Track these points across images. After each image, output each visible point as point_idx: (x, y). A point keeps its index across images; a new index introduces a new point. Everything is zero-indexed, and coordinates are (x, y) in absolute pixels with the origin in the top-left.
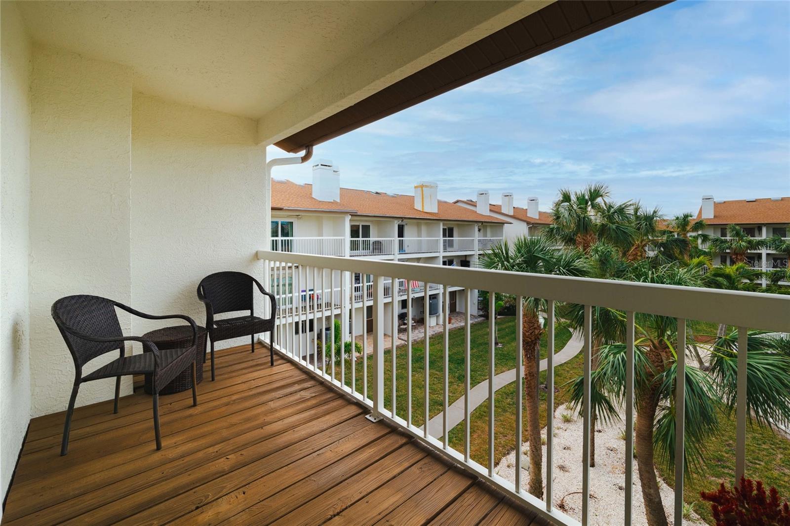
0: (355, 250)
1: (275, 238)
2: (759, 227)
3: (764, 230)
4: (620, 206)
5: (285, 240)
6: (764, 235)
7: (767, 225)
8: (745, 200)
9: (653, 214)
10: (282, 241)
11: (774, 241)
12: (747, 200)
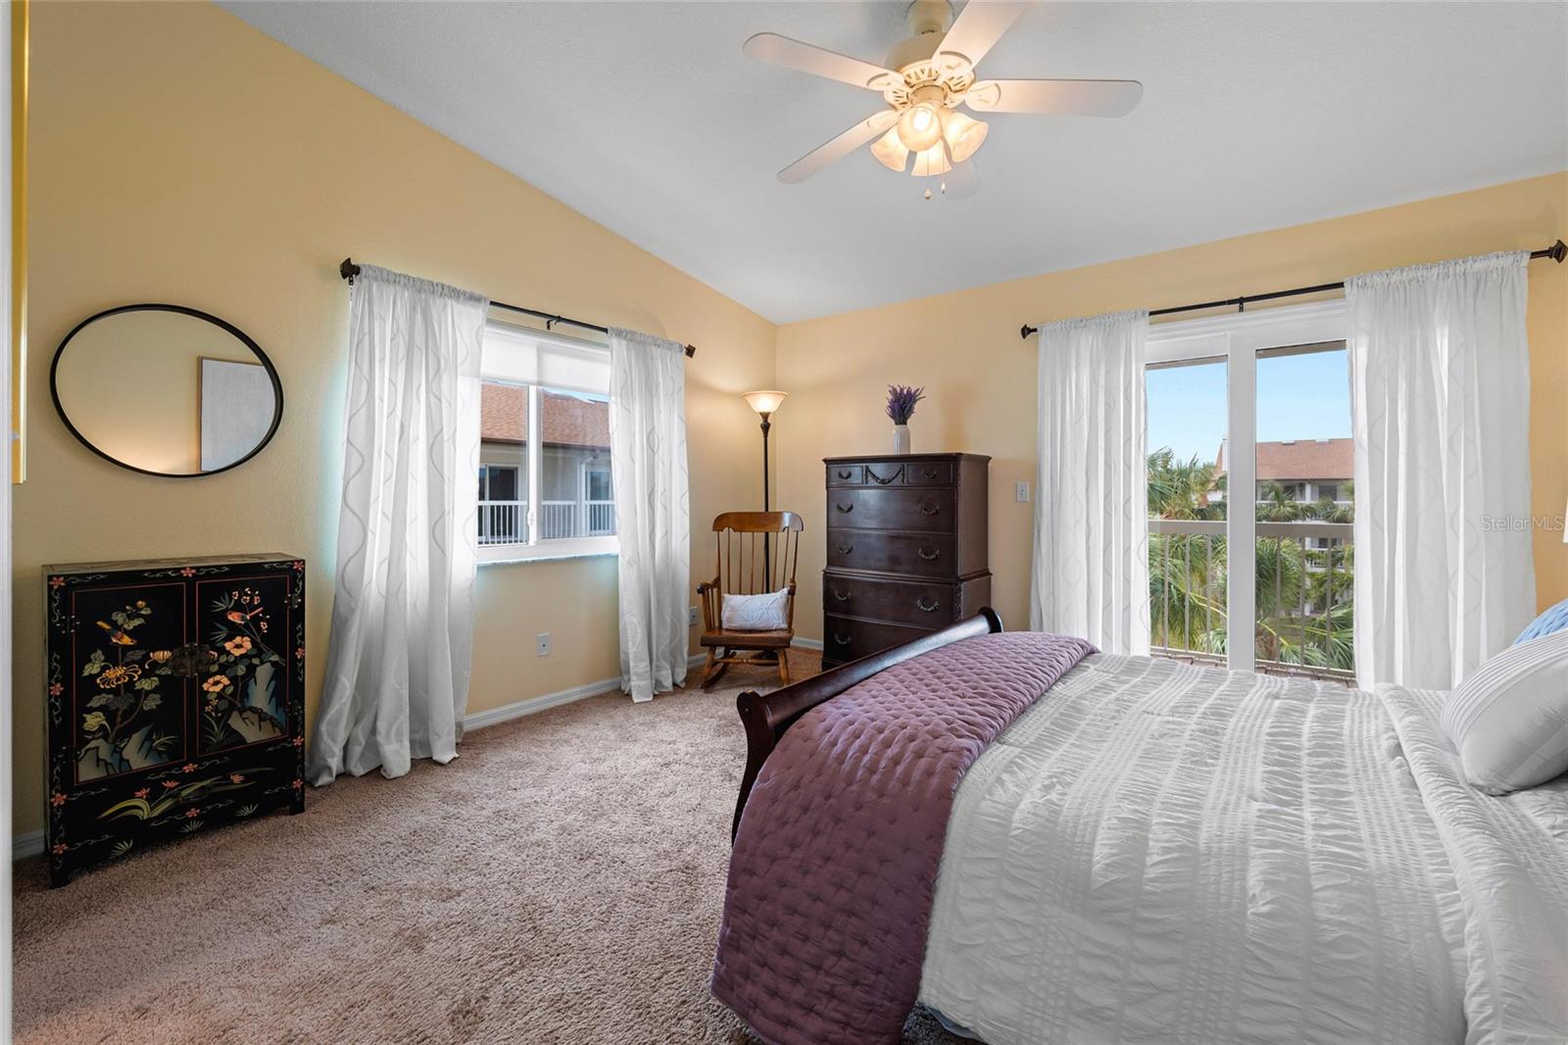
0: (600, 529)
1: (482, 503)
2: (1302, 484)
3: (1308, 489)
4: (1152, 456)
5: (499, 507)
6: (1308, 498)
7: (1312, 481)
8: (1280, 442)
9: (1190, 467)
10: (492, 507)
11: (1324, 506)
12: (1284, 442)
